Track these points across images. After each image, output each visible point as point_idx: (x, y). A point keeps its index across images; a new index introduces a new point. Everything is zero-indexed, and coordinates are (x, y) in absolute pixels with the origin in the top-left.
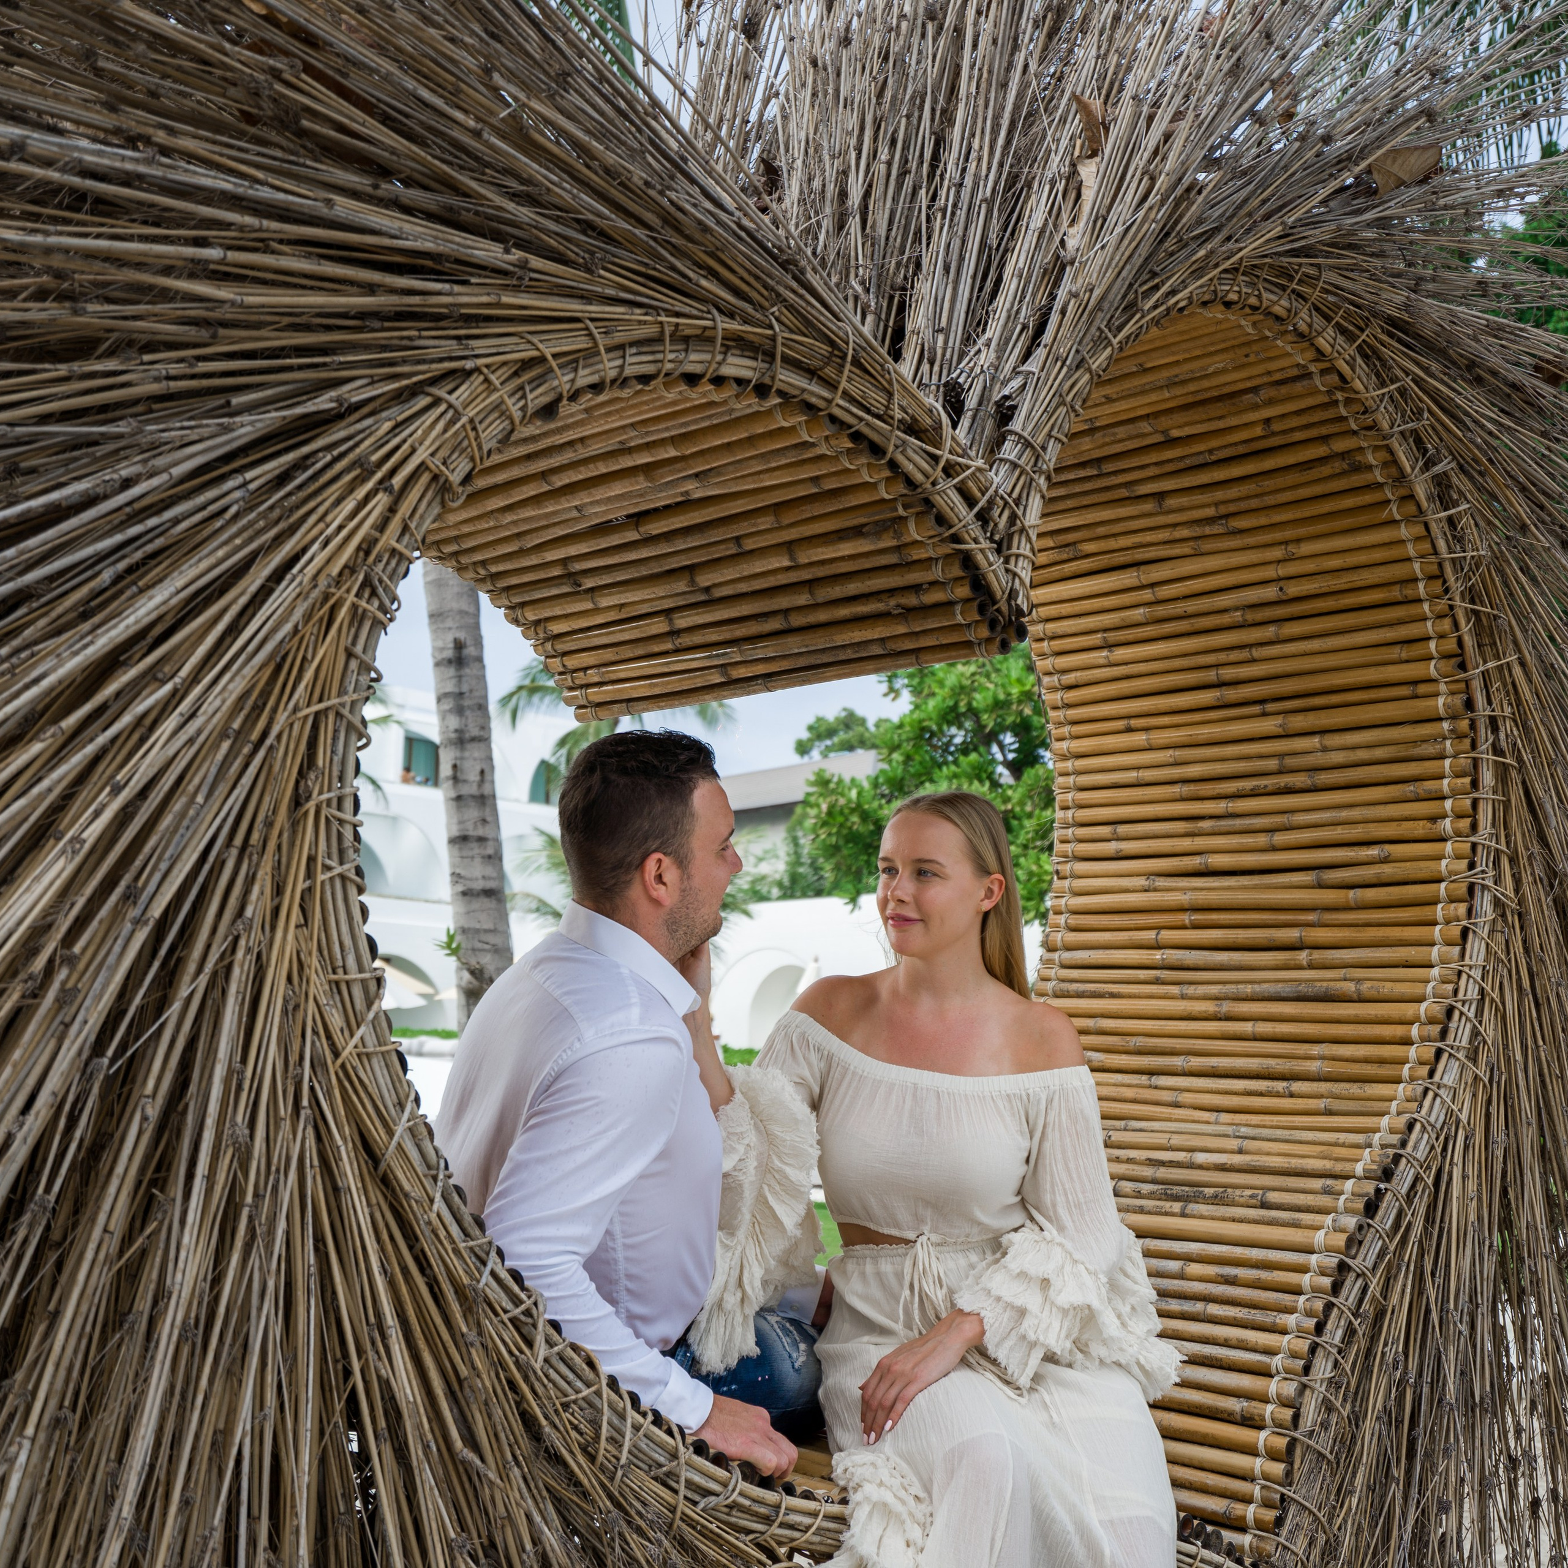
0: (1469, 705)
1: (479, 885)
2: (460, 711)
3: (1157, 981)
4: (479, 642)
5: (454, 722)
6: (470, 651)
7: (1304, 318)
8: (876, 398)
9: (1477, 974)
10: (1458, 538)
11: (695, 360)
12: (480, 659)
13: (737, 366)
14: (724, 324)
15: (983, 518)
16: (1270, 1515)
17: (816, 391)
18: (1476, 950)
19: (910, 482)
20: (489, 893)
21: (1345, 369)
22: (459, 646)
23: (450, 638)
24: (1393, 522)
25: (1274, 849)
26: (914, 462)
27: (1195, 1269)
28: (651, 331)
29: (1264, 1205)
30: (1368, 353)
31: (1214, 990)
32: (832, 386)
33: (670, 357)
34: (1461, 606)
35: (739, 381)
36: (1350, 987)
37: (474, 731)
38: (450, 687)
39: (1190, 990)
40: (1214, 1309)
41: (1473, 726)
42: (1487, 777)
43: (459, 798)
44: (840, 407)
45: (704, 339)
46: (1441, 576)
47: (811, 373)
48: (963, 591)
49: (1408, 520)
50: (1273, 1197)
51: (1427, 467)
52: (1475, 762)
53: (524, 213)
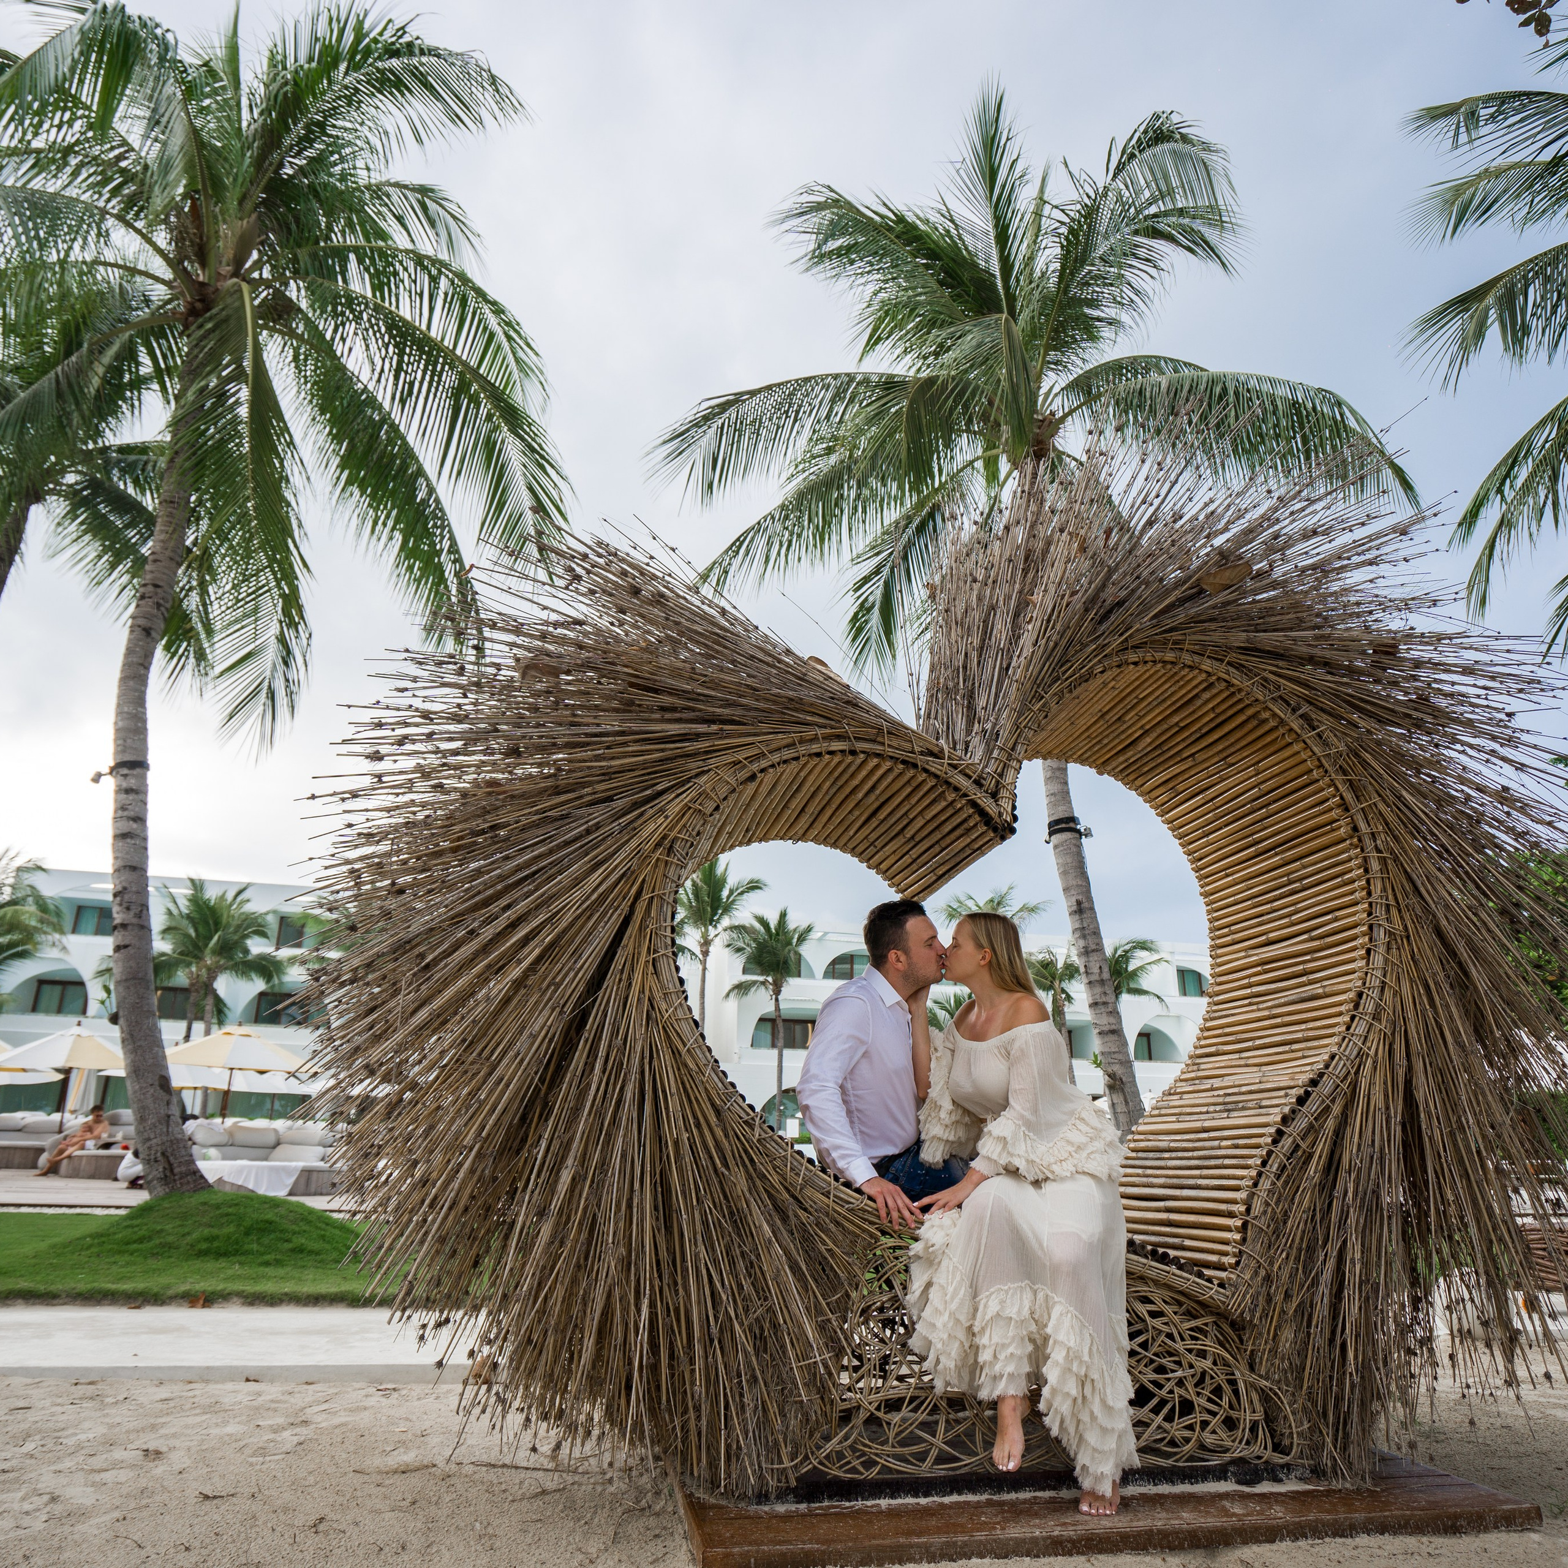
0: (1355, 829)
1: (1106, 1028)
2: (1084, 937)
3: (1250, 1004)
4: (1090, 899)
5: (1082, 943)
6: (1085, 905)
7: (1187, 658)
8: (907, 746)
9: (1379, 973)
10: (1326, 744)
11: (815, 748)
12: (1092, 909)
13: (836, 746)
14: (820, 732)
15: (978, 783)
16: (1233, 1261)
17: (878, 748)
18: (1378, 960)
19: (936, 776)
20: (1113, 1032)
21: (1226, 677)
22: (1079, 903)
23: (1074, 900)
24: (1290, 744)
25: (1293, 924)
26: (934, 766)
27: (1224, 1143)
28: (789, 741)
29: (1261, 1107)
30: (1239, 667)
31: (1270, 1004)
32: (883, 744)
33: (802, 749)
34: (1339, 778)
35: (842, 751)
36: (1320, 991)
37: (1093, 947)
38: (1077, 926)
39: (1261, 1006)
40: (1227, 1162)
41: (1360, 840)
42: (1375, 866)
43: (1090, 983)
44: (890, 751)
45: (814, 739)
46: (1321, 766)
47: (874, 741)
48: (977, 818)
49: (1296, 741)
50: (1264, 1103)
51: (1294, 710)
52: (1365, 859)
53: (726, 711)
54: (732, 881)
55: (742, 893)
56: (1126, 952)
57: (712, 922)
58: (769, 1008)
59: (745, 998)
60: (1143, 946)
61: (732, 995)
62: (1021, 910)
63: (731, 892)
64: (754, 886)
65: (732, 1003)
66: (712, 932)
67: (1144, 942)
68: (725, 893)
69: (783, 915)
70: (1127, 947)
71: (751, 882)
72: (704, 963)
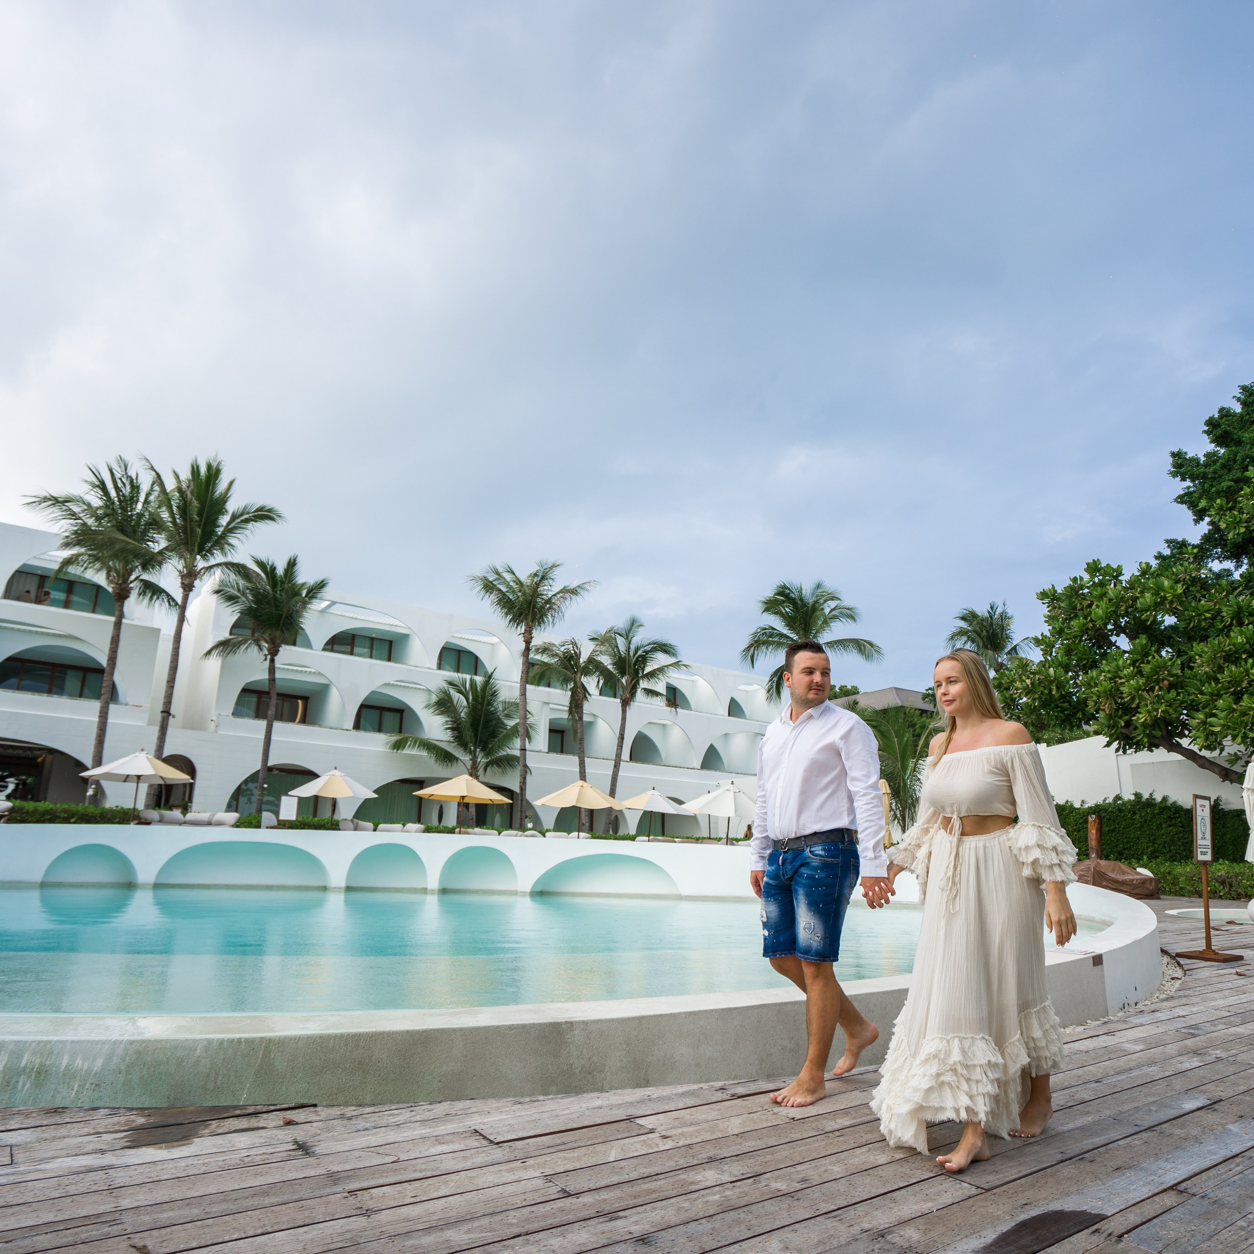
54: (232, 506)
55: (247, 521)
56: (647, 652)
57: (203, 550)
58: (260, 674)
59: (231, 657)
60: (665, 648)
61: (215, 653)
62: (561, 591)
63: (234, 517)
64: (264, 515)
65: (214, 663)
66: (200, 564)
67: (665, 645)
68: (224, 520)
69: (292, 564)
70: (648, 648)
71: (261, 509)
72: (183, 608)
